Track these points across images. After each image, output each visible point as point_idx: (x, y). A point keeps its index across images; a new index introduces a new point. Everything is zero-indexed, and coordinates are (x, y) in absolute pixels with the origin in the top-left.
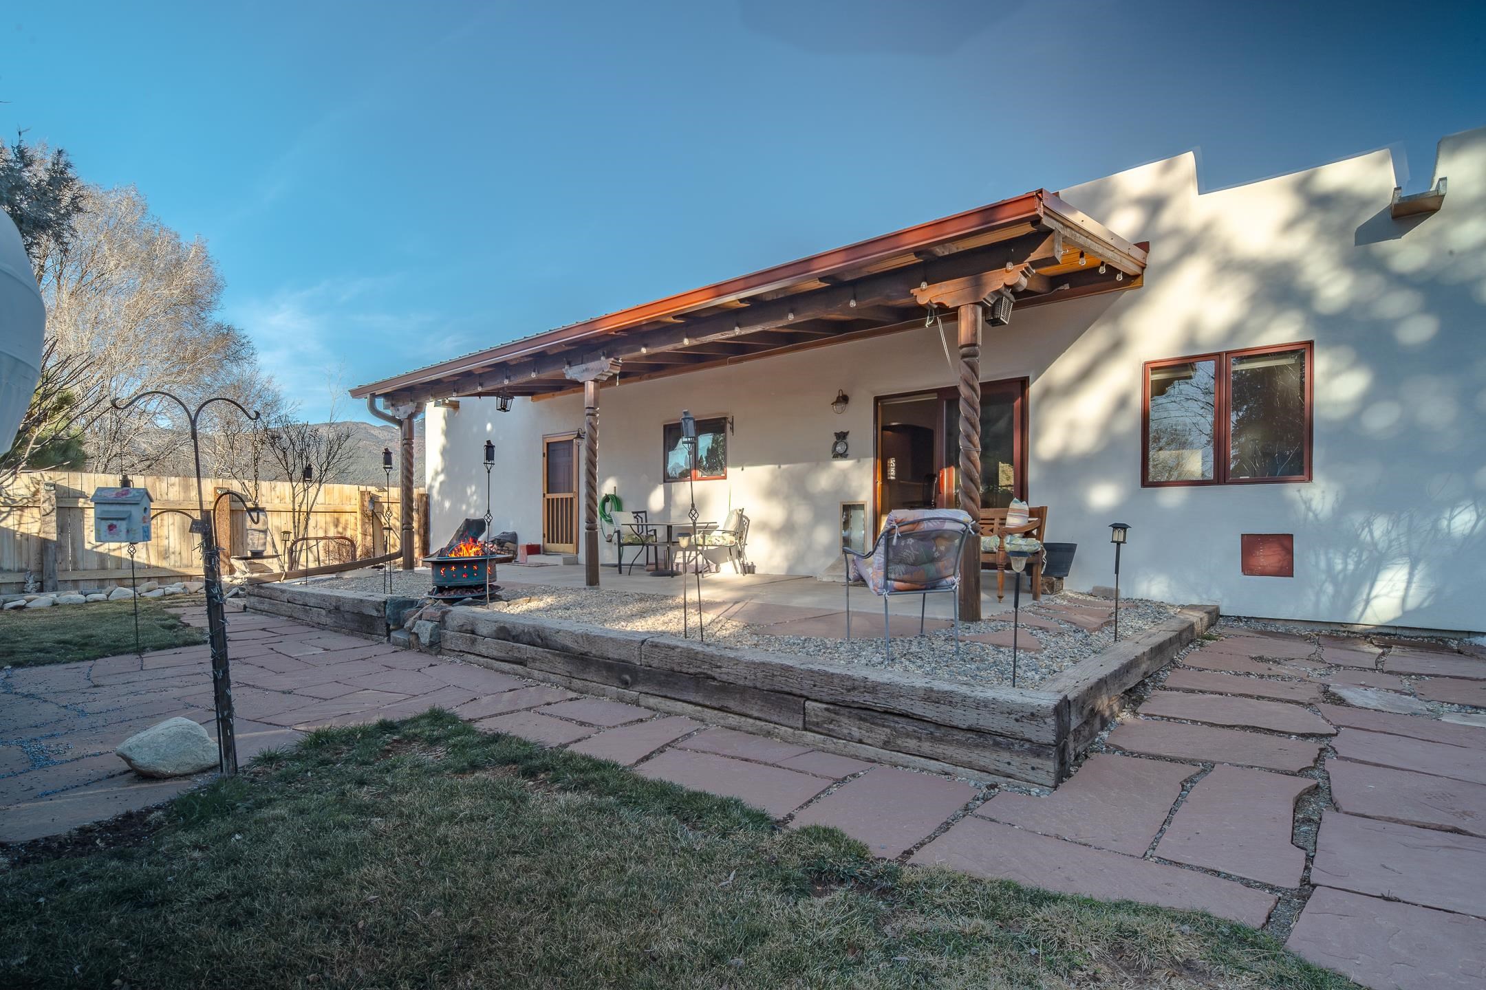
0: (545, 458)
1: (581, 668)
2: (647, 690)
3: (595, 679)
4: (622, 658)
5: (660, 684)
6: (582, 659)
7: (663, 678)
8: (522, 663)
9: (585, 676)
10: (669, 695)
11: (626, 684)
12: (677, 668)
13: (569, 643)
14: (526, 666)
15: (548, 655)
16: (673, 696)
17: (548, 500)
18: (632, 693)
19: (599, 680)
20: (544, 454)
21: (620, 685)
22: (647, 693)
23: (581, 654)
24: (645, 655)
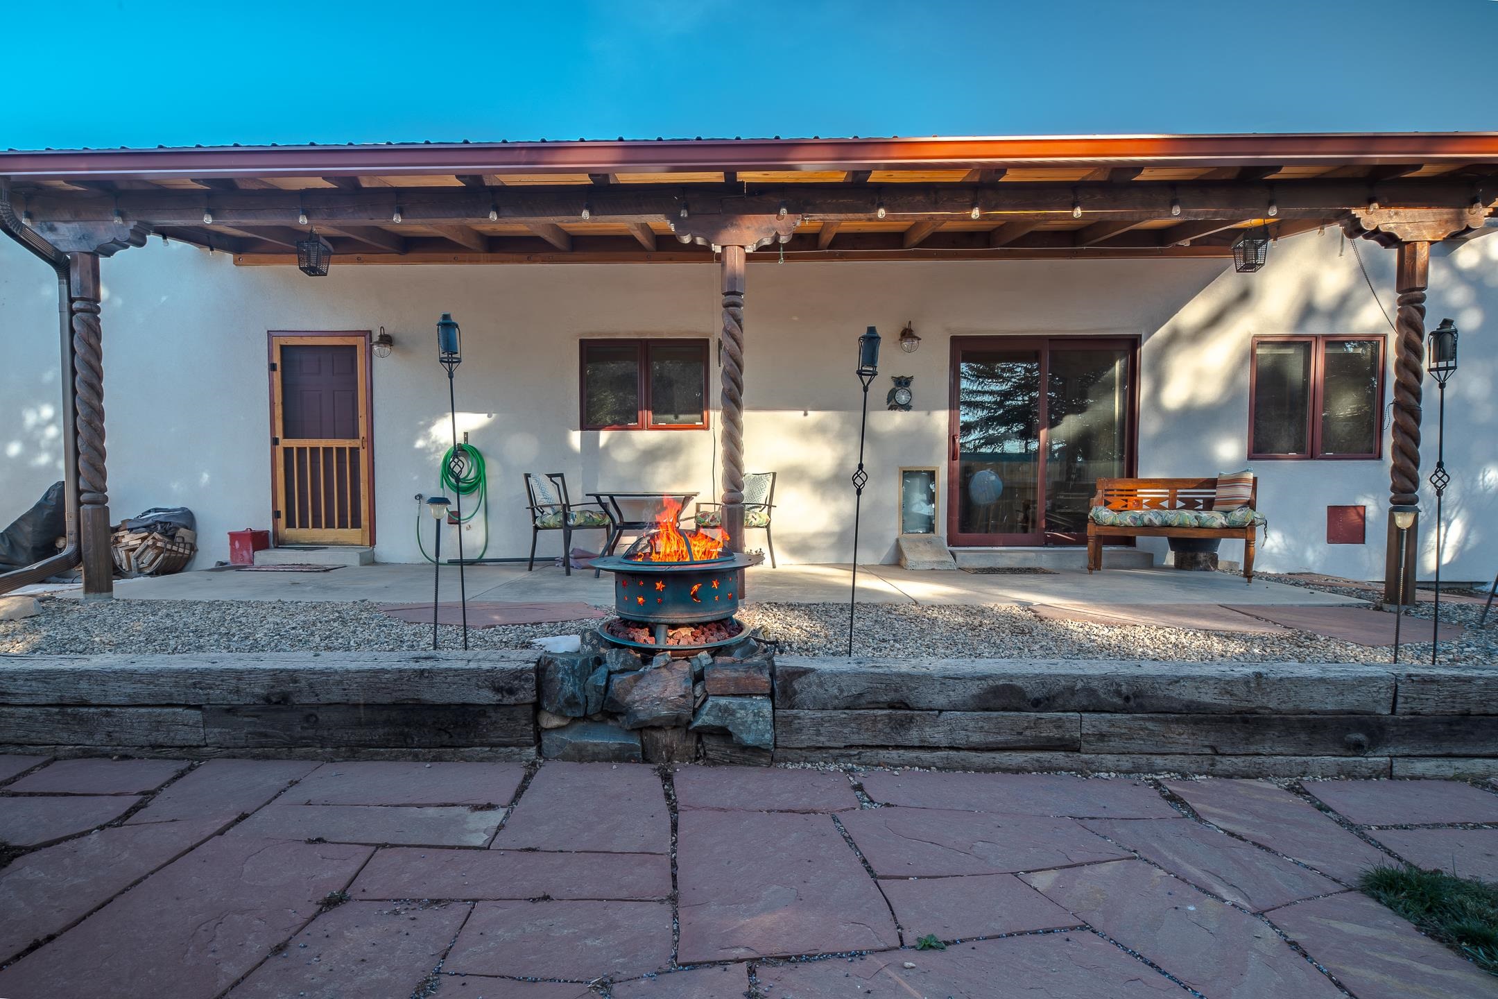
0: (277, 375)
1: (1241, 735)
2: (1406, 752)
3: (1278, 750)
4: (1345, 707)
5: (1436, 737)
6: (1246, 721)
7: (1441, 728)
8: (1070, 746)
9: (1253, 749)
10: (1455, 751)
11: (1358, 748)
12: (1475, 710)
13: (1208, 697)
14: (1078, 751)
15: (1150, 725)
16: (1463, 751)
17: (288, 451)
18: (1378, 760)
19: (1292, 750)
20: (273, 367)
21: (1341, 751)
22: (1409, 756)
23: (1238, 713)
24: (1406, 698)
